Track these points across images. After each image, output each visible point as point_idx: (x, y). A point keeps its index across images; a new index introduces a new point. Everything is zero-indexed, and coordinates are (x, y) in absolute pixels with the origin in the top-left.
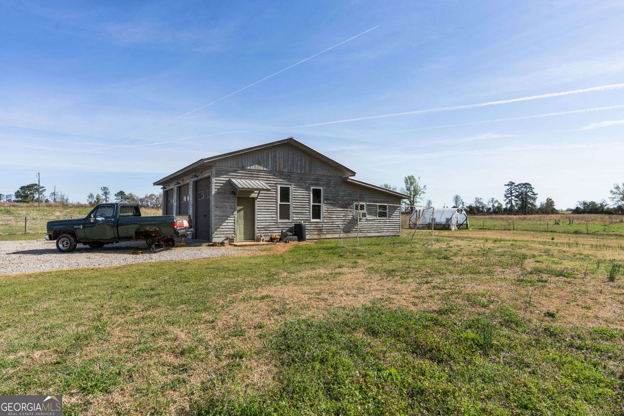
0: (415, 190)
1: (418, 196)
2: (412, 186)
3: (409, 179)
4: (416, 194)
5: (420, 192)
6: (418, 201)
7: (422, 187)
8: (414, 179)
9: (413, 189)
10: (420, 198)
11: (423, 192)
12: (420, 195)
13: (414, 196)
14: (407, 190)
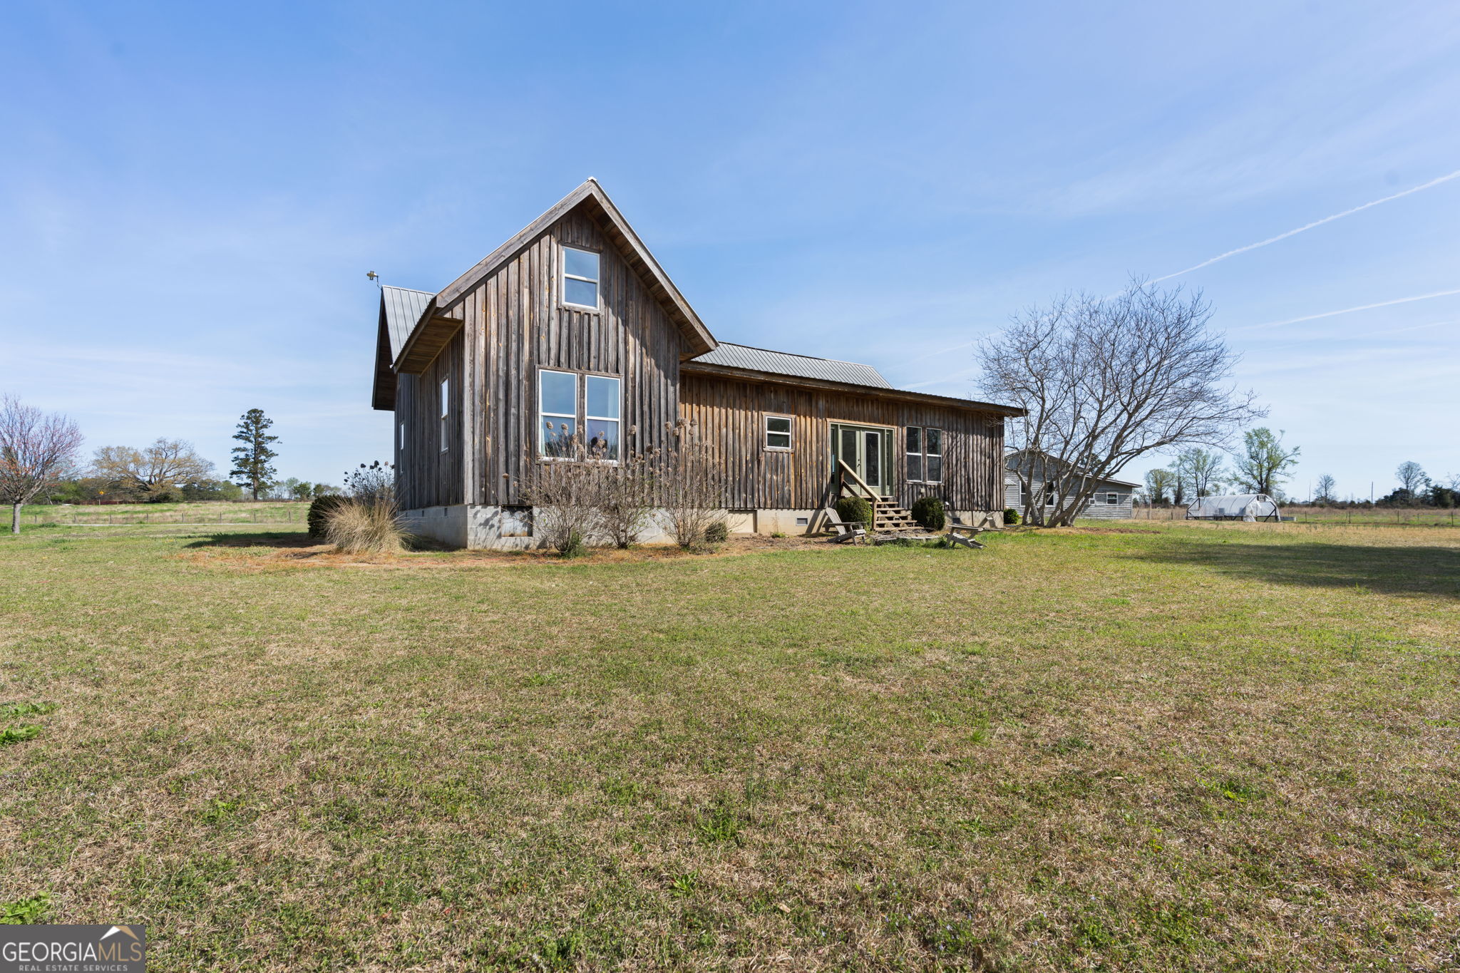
0: (1269, 458)
1: (1279, 470)
2: (1265, 450)
3: (1256, 435)
4: (1273, 467)
5: (1283, 462)
6: (1278, 480)
7: (1288, 451)
8: (1269, 436)
9: (1265, 456)
10: (1284, 474)
11: (1292, 461)
12: (1284, 468)
13: (1270, 470)
14: (1252, 457)
